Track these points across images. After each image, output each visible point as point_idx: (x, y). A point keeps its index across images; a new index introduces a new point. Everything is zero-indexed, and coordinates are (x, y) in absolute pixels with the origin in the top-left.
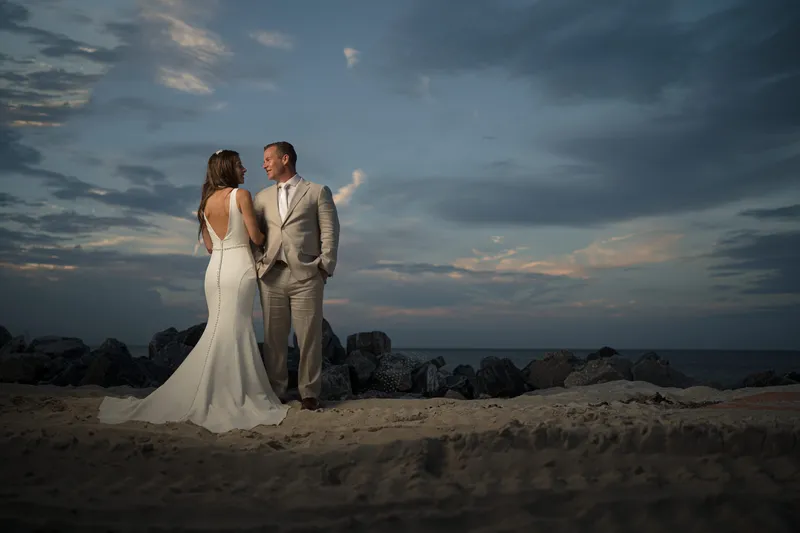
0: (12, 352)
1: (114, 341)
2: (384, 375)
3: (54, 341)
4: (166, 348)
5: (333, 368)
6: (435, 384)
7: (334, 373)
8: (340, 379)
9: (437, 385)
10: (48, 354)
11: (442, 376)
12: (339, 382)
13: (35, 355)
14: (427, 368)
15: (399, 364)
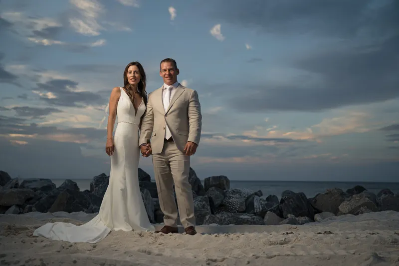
0: (11, 188)
1: (70, 181)
2: (229, 202)
3: (35, 181)
4: (101, 185)
5: (199, 198)
6: (259, 208)
7: (200, 201)
8: (204, 205)
9: (261, 209)
10: (32, 189)
11: (263, 203)
12: (203, 206)
13: (25, 190)
14: (254, 198)
15: (237, 195)
